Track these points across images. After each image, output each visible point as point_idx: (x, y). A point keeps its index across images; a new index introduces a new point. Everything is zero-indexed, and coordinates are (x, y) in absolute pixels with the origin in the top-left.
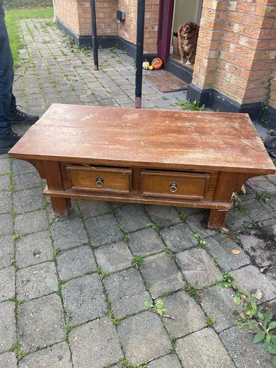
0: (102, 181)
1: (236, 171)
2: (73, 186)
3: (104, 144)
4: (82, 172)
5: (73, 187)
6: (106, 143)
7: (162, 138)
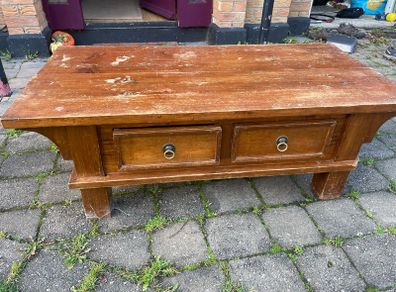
0: (174, 149)
1: (378, 111)
2: (124, 164)
3: (166, 92)
4: (139, 139)
5: (124, 167)
6: (169, 90)
7: (246, 78)
